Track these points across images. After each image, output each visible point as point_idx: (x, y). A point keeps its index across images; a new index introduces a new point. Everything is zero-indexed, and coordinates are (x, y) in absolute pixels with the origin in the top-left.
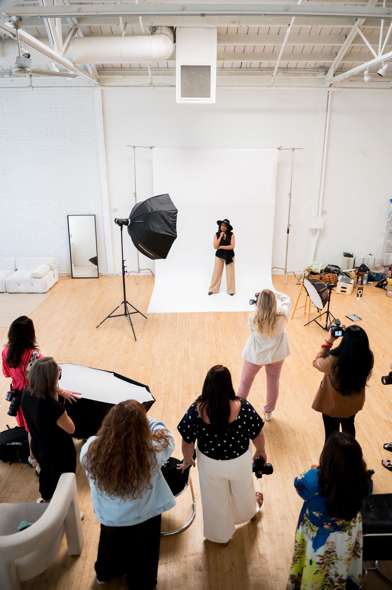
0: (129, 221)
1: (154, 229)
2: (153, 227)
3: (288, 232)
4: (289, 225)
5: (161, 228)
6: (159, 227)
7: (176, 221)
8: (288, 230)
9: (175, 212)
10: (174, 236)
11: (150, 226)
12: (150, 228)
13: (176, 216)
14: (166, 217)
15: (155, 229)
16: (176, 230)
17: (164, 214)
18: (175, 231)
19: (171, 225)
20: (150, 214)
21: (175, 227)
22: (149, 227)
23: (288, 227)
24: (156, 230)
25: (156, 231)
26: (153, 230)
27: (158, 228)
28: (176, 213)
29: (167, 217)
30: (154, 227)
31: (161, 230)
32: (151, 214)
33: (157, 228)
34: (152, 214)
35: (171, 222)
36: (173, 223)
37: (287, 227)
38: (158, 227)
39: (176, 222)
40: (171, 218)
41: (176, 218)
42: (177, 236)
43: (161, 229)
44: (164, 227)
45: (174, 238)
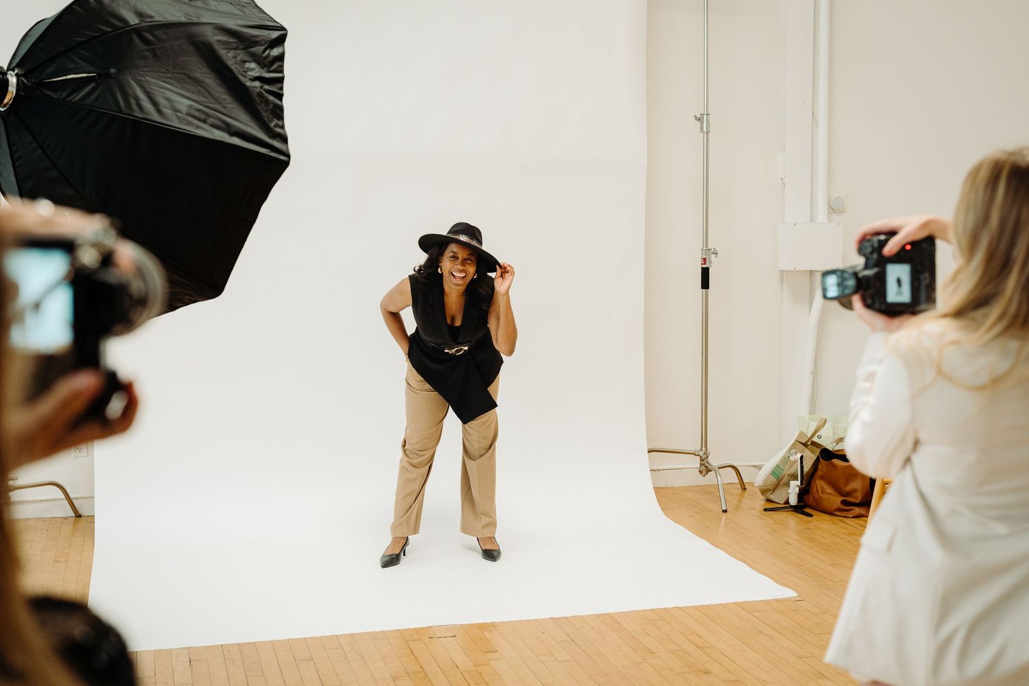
0: (13, 80)
1: (159, 111)
2: (155, 104)
3: (705, 284)
4: (708, 253)
5: (199, 110)
6: (190, 107)
7: (281, 80)
8: (705, 273)
9: (275, 34)
10: (273, 154)
11: (137, 99)
12: (140, 106)
13: (281, 58)
14: (230, 57)
15: (168, 111)
16: (283, 127)
17: (215, 38)
18: (278, 130)
19: (255, 96)
20: (135, 38)
21: (278, 112)
22: (133, 101)
23: (705, 260)
24: (174, 119)
25: (175, 123)
26: (155, 117)
27: (184, 109)
28: (281, 40)
29: (235, 57)
30: (161, 101)
31: (204, 121)
32: (145, 41)
33: (175, 110)
34: (148, 35)
35: (257, 84)
36: (266, 87)
37: (700, 261)
38: (183, 104)
39: (281, 88)
40: (253, 65)
41: (282, 66)
42: (288, 156)
43: (203, 117)
44: (217, 106)
45: (275, 166)
